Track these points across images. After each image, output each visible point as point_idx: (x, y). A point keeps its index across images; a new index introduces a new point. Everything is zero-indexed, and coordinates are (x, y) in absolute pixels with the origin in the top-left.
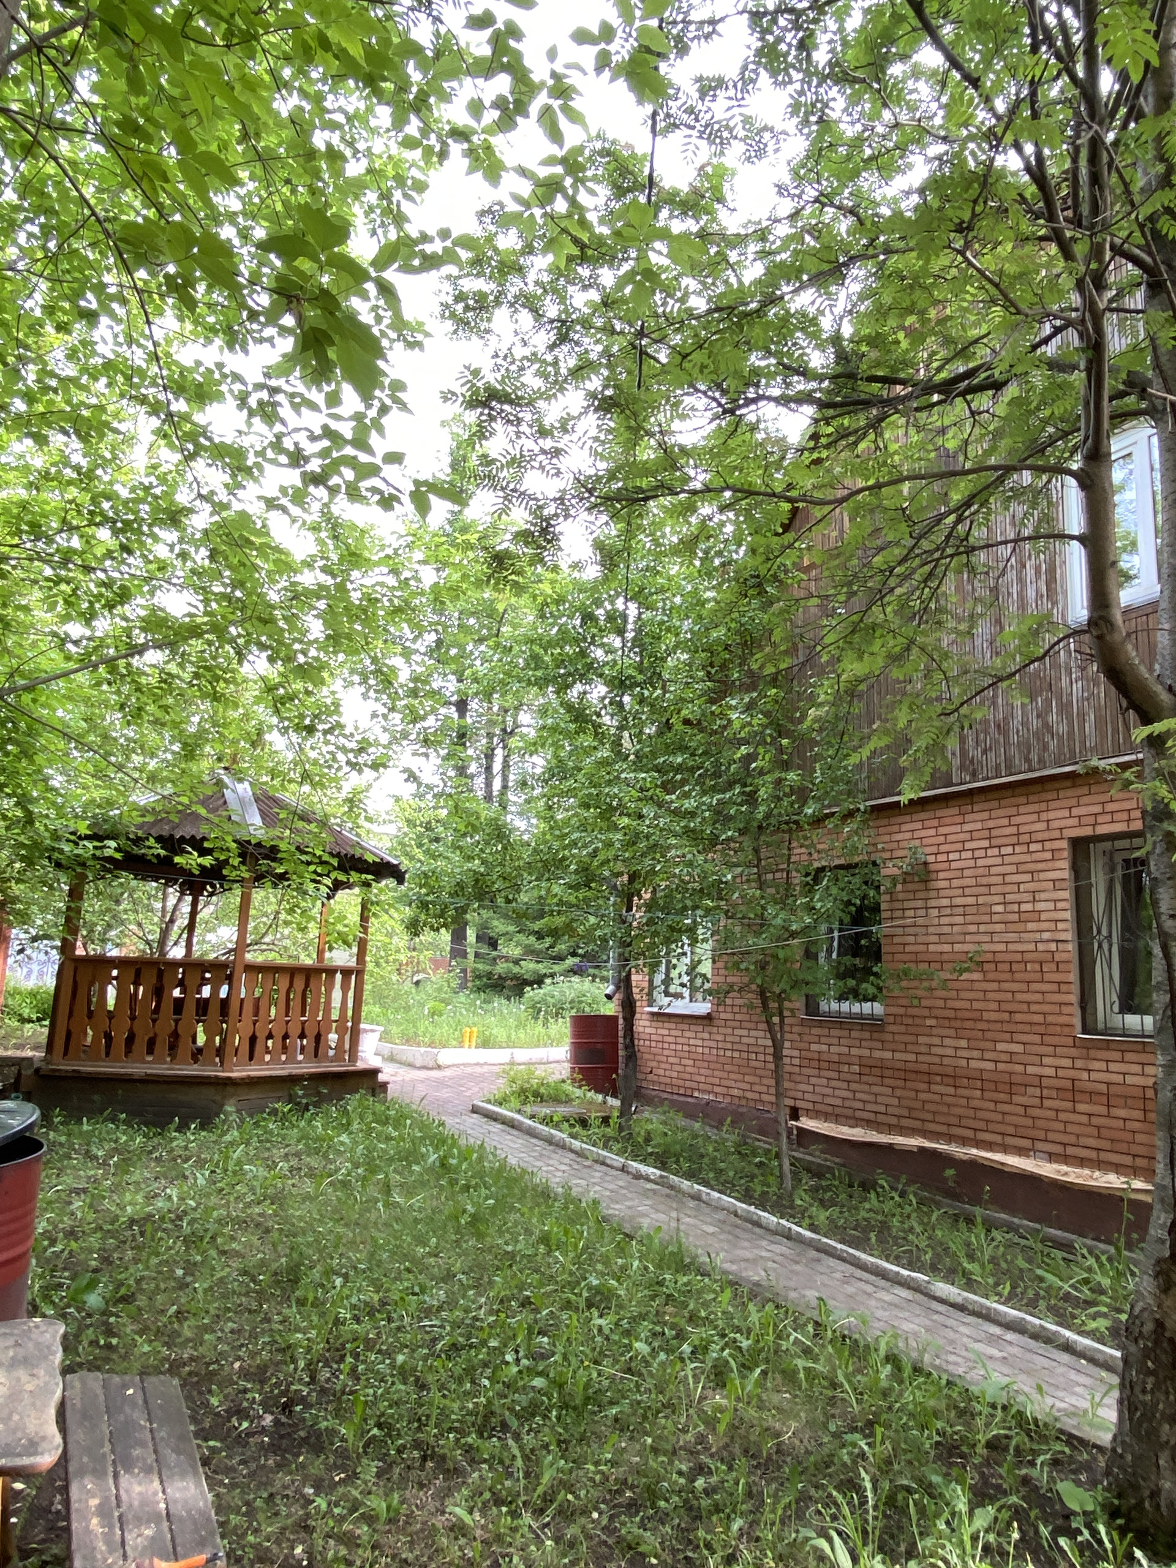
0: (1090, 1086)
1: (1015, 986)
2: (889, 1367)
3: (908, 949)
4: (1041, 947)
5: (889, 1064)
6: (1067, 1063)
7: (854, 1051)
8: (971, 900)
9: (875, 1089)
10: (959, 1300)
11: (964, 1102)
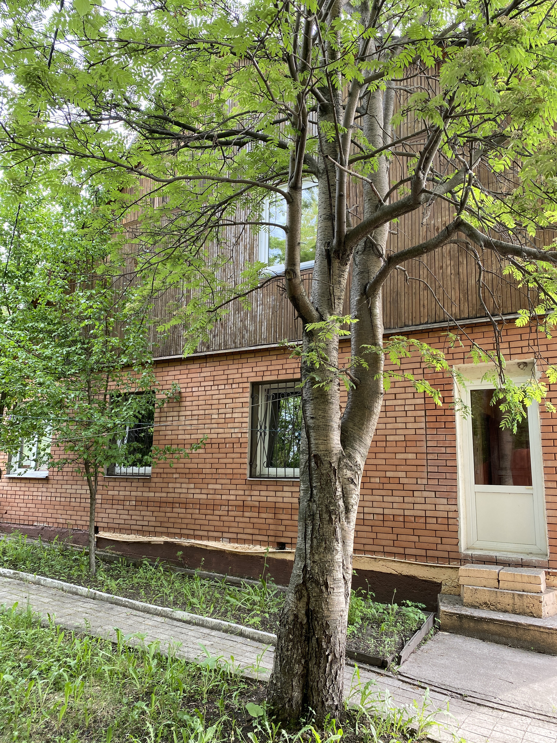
0: (251, 503)
1: (220, 456)
2: (156, 661)
3: (167, 437)
4: (234, 435)
5: (152, 499)
6: (242, 493)
7: (133, 494)
8: (202, 412)
9: (143, 513)
10: (188, 618)
11: (189, 516)
